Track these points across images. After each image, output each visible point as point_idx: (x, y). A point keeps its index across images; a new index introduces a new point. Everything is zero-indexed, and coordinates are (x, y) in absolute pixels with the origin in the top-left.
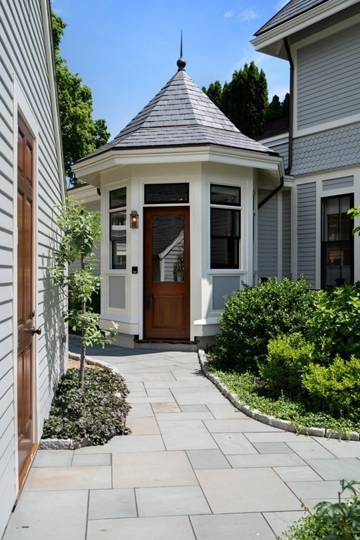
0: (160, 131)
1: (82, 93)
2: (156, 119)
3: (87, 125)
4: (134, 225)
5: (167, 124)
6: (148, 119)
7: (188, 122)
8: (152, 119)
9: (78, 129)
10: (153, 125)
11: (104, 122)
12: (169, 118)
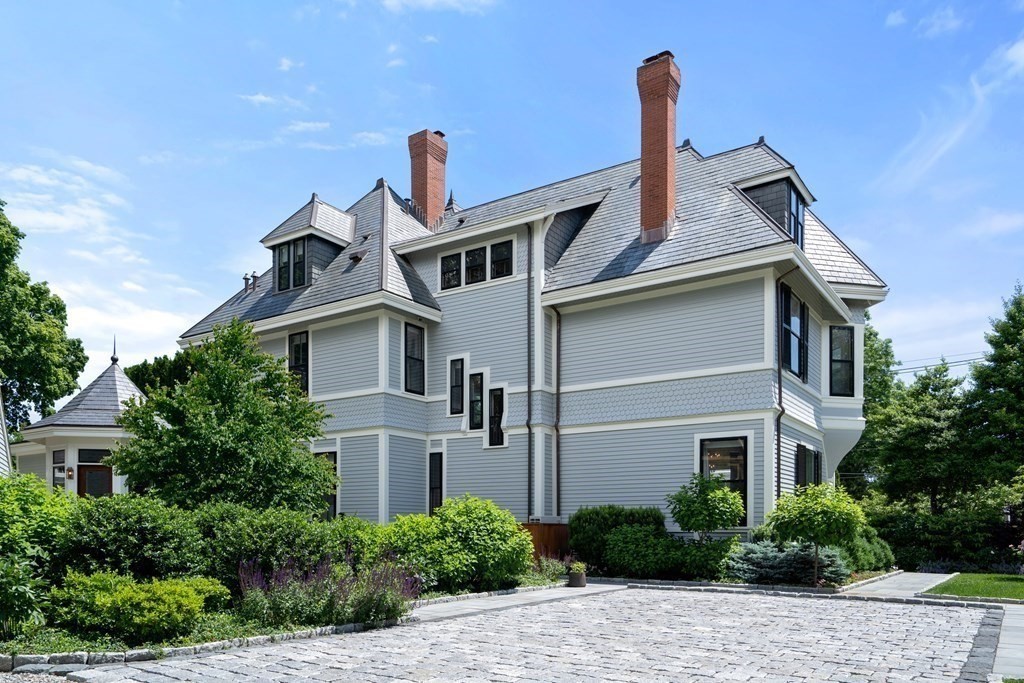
0: (90, 413)
1: (51, 305)
2: (89, 403)
3: (56, 347)
4: (70, 477)
5: (97, 407)
6: (83, 402)
7: (113, 408)
8: (86, 402)
9: (43, 352)
10: (87, 407)
11: (80, 342)
12: (99, 403)
